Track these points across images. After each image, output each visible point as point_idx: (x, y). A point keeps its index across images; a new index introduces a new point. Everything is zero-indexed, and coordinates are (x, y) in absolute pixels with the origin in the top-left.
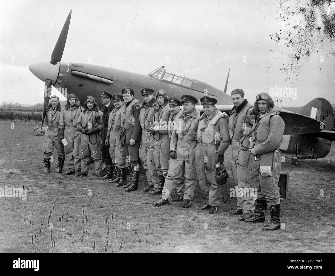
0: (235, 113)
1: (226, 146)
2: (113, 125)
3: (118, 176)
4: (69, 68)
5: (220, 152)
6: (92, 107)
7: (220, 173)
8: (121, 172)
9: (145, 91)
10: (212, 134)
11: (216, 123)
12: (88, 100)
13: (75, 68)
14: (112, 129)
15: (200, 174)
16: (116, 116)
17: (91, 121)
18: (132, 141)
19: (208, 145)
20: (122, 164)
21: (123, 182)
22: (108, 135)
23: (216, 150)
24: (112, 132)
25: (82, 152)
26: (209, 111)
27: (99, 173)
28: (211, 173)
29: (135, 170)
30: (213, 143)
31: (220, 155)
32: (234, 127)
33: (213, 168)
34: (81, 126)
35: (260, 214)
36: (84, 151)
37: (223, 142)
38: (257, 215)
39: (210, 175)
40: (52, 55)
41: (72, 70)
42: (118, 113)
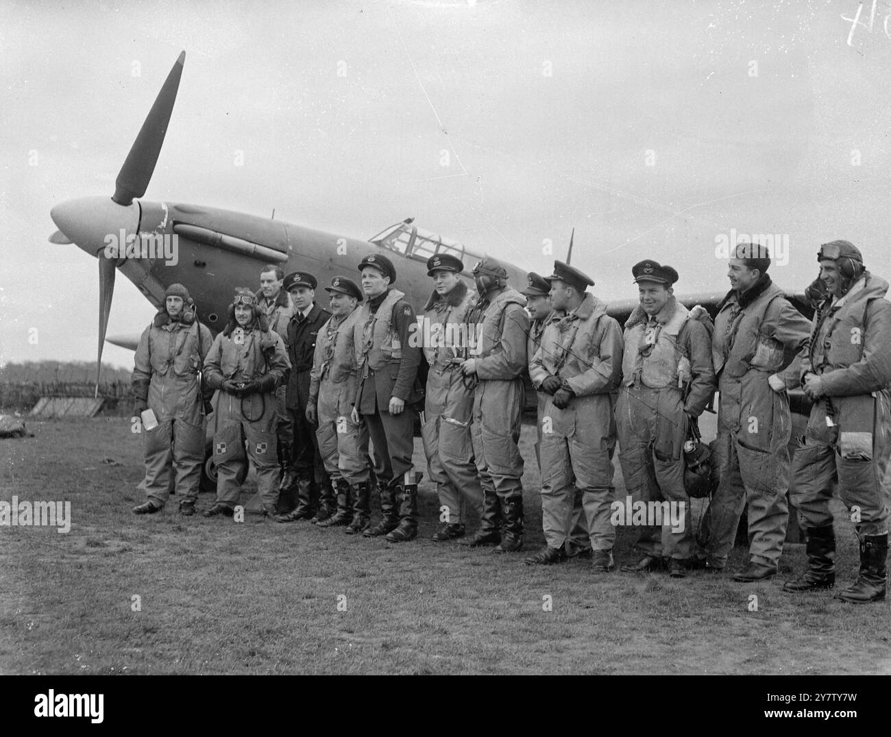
0: (733, 307)
1: (709, 393)
2: (329, 363)
3: (341, 507)
4: (166, 216)
5: (694, 411)
6: (249, 318)
7: (697, 466)
8: (358, 493)
9: (437, 263)
10: (671, 362)
11: (680, 332)
12: (238, 299)
13: (183, 217)
14: (326, 376)
15: (635, 471)
16: (339, 338)
17: (248, 358)
18: (396, 403)
19: (660, 391)
20: (359, 470)
21: (363, 523)
22: (312, 393)
23: (681, 404)
24: (327, 385)
25: (223, 446)
26: (655, 301)
27: (270, 506)
28: (670, 468)
29: (407, 483)
30: (673, 386)
31: (692, 417)
32: (730, 342)
33: (675, 453)
34: (221, 373)
35: (823, 565)
36: (227, 445)
37: (701, 383)
38: (815, 567)
39: (668, 473)
40: (117, 180)
41: (175, 223)
42: (344, 329)
